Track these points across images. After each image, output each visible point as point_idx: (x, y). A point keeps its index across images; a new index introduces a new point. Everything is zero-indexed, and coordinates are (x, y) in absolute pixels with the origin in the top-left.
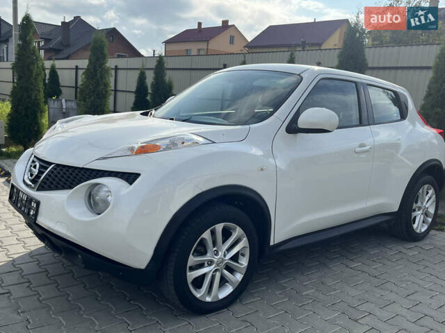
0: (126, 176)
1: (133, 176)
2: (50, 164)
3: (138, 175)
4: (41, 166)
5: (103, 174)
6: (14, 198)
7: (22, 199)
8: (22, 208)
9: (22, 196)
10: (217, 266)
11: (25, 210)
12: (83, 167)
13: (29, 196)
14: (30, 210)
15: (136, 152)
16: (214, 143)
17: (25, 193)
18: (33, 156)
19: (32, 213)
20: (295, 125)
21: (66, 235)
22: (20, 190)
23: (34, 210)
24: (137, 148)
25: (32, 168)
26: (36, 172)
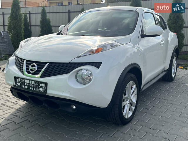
0: (94, 64)
1: (98, 64)
2: (46, 63)
3: (100, 63)
4: (38, 65)
5: (82, 65)
6: (19, 84)
7: (29, 84)
8: (31, 89)
9: (28, 82)
10: (129, 101)
11: (34, 89)
12: (69, 63)
13: (36, 81)
14: (38, 88)
15: (95, 52)
16: (122, 44)
17: (32, 80)
18: (25, 61)
19: (41, 89)
20: (143, 34)
21: (70, 97)
22: (25, 79)
23: (42, 88)
24: (95, 50)
25: (30, 67)
26: (36, 68)
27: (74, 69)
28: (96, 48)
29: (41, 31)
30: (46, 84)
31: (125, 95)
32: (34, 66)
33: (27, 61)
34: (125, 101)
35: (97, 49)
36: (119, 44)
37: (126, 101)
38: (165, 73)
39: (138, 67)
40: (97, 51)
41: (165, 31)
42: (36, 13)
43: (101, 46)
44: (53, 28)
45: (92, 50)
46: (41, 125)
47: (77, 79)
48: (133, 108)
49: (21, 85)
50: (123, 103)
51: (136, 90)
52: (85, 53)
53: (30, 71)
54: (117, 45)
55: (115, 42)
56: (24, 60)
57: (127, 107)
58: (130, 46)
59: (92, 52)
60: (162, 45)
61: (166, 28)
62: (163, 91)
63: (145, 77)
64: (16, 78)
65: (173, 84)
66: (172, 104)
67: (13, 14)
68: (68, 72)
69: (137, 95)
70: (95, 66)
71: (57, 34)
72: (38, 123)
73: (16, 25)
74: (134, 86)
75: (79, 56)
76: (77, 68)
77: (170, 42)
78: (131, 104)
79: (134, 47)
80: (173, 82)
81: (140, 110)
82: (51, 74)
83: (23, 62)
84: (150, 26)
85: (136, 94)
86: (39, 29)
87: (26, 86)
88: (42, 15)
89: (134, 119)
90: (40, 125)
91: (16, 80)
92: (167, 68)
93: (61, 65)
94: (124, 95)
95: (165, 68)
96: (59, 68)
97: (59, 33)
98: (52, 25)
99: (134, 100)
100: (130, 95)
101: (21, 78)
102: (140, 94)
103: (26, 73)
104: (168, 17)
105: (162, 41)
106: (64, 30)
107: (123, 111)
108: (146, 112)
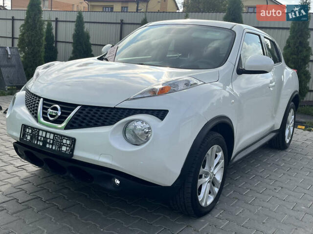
0: (156, 113)
1: (162, 113)
2: (76, 106)
3: (166, 112)
4: (62, 108)
5: (135, 112)
6: (29, 138)
7: (45, 138)
8: (48, 146)
9: (44, 135)
10: (211, 178)
11: (52, 147)
12: (115, 107)
13: (57, 134)
14: (60, 147)
15: (158, 93)
16: (205, 83)
17: (51, 133)
18: (42, 99)
19: (64, 149)
20: (241, 68)
21: (111, 164)
22: (39, 130)
23: (67, 147)
24: (158, 90)
25: (50, 110)
26: (59, 113)
27: (121, 119)
28: (161, 86)
29: (74, 52)
30: (73, 141)
31: (204, 168)
32: (55, 109)
33: (45, 99)
34: (203, 177)
35: (162, 89)
36: (199, 83)
37: (205, 177)
38: (273, 135)
39: (230, 122)
40: (163, 91)
41: (279, 65)
42: (68, 21)
43: (170, 84)
44: (93, 48)
45: (154, 89)
46: (60, 208)
47: (125, 135)
48: (216, 190)
49: (31, 138)
50: (200, 181)
51: (223, 161)
52: (141, 94)
53: (49, 116)
54: (196, 84)
55: (193, 79)
56: (40, 98)
57: (205, 188)
58: (217, 87)
59: (153, 93)
60: (271, 89)
61: (280, 61)
62: (269, 164)
63: (239, 140)
64: (25, 127)
65: (287, 154)
66: (282, 188)
67: (29, 21)
68: (111, 123)
69: (223, 169)
70: (157, 117)
71: (98, 59)
72: (57, 204)
73: (33, 39)
74: (220, 154)
75: (132, 97)
76: (126, 116)
77: (285, 84)
78: (213, 183)
79: (224, 89)
80: (287, 150)
81: (228, 194)
82: (83, 124)
83: (39, 101)
84: (253, 55)
85: (222, 167)
86: (70, 48)
87: (40, 141)
88: (76, 26)
89: (216, 209)
90: (58, 208)
91: (25, 130)
92: (278, 127)
93: (101, 110)
94: (202, 167)
95: (274, 126)
96: (97, 115)
97: (102, 56)
98: (92, 43)
99: (219, 178)
100: (212, 169)
101: (33, 128)
102: (229, 167)
103: (42, 120)
104: (286, 43)
105: (271, 82)
106: (110, 53)
107: (199, 194)
108: (237, 198)
